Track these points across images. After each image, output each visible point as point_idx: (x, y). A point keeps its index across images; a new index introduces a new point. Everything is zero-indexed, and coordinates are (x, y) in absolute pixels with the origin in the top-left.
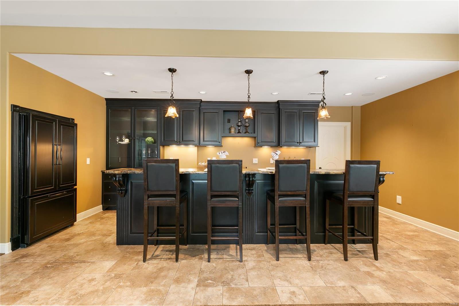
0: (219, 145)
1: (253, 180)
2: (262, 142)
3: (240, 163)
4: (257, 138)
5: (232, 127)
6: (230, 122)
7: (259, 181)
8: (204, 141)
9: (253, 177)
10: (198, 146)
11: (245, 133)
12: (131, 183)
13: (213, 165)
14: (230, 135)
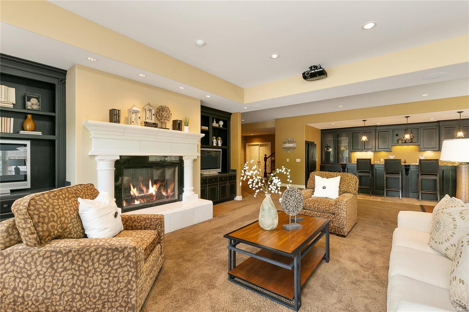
0: (389, 151)
1: (408, 168)
2: (424, 148)
3: (400, 160)
4: (420, 146)
5: (399, 139)
6: (398, 136)
7: (412, 169)
8: (378, 149)
9: (408, 167)
10: (374, 152)
11: (410, 143)
12: (347, 168)
13: (387, 161)
14: (398, 144)
